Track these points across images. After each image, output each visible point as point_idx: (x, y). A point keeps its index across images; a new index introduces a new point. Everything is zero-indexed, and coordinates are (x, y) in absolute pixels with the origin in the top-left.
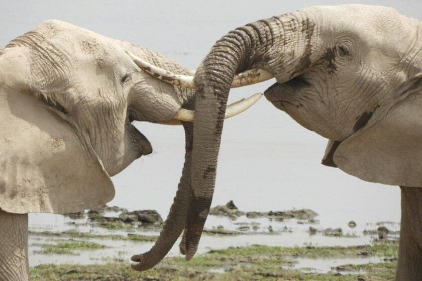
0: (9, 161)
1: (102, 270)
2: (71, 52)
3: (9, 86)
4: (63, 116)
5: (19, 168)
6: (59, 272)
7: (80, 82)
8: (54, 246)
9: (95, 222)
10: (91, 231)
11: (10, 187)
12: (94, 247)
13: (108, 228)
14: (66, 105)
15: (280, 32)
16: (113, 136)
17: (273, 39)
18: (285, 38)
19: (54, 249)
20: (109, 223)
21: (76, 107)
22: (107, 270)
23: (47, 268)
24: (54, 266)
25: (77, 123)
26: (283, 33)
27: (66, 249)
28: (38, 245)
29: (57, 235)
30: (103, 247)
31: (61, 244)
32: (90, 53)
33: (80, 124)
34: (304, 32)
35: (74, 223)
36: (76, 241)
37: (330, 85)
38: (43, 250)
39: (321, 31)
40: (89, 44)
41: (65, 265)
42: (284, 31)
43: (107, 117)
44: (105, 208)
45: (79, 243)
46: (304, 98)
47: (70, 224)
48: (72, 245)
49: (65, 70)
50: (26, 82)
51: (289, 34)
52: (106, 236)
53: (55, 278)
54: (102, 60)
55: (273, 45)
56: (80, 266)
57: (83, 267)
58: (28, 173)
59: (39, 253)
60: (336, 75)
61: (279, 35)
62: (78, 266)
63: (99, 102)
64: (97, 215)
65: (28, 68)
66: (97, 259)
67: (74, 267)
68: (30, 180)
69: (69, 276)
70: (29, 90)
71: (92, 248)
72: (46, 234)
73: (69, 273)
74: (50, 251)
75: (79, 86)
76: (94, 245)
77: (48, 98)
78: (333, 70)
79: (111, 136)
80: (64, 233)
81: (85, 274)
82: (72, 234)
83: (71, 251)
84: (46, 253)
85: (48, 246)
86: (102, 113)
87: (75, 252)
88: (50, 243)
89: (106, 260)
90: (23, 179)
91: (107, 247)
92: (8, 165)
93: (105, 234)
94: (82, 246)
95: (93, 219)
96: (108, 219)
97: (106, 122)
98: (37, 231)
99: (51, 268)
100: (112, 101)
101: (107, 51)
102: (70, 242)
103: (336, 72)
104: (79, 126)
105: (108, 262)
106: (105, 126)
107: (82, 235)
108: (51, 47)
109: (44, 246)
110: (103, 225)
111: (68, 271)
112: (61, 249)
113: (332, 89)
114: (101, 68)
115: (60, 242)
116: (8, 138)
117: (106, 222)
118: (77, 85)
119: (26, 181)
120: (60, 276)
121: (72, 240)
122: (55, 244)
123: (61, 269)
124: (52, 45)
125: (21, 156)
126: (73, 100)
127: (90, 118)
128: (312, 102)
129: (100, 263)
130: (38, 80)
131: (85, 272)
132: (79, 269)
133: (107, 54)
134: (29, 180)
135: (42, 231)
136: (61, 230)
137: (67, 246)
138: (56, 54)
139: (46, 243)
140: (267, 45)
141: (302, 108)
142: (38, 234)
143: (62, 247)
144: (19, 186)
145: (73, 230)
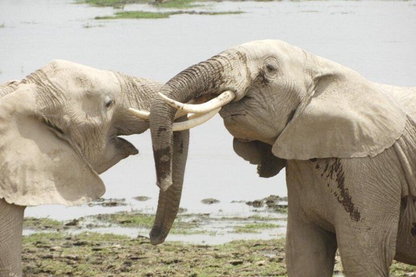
0: (20, 168)
1: (278, 243)
2: (64, 87)
3: (19, 113)
4: (60, 135)
5: (28, 173)
6: (248, 246)
7: (72, 110)
8: (243, 227)
9: (272, 209)
10: (269, 216)
11: (21, 187)
12: (272, 226)
13: (281, 212)
14: (61, 127)
15: (226, 62)
16: (98, 146)
17: (223, 67)
18: (231, 66)
19: (243, 229)
20: (282, 209)
21: (69, 128)
22: (281, 243)
23: (239, 243)
24: (243, 241)
25: (71, 140)
26: (228, 62)
27: (252, 229)
28: (231, 227)
29: (245, 219)
30: (278, 226)
31: (248, 225)
32: (81, 86)
33: (72, 140)
34: (241, 59)
35: (256, 211)
36: (258, 223)
37: (266, 95)
38: (235, 230)
39: (251, 57)
40: (81, 80)
41: (252, 240)
42: (229, 61)
43: (93, 134)
44: (279, 199)
45: (261, 225)
46: (248, 108)
47: (253, 211)
48: (256, 226)
49: (60, 101)
50: (32, 110)
51: (232, 62)
52: (280, 219)
53: (245, 250)
54: (89, 92)
55: (223, 71)
56: (262, 241)
57: (264, 241)
58: (35, 177)
59: (233, 232)
60: (269, 86)
61: (226, 64)
62: (260, 240)
63: (86, 123)
64: (273, 204)
65: (34, 99)
66: (274, 235)
67: (258, 241)
68: (38, 182)
69: (255, 248)
70: (35, 115)
71: (270, 227)
72: (236, 219)
73: (254, 246)
74: (240, 231)
75: (71, 113)
76: (271, 225)
77: (49, 121)
78: (267, 83)
79: (97, 147)
80: (249, 217)
81: (266, 246)
82: (256, 218)
83: (255, 230)
84: (237, 232)
85: (238, 227)
86: (89, 132)
87: (259, 230)
88: (239, 225)
89: (280, 235)
90: (32, 181)
91: (281, 226)
92: (19, 172)
93: (279, 218)
94: (263, 226)
95: (270, 207)
96: (281, 206)
97: (93, 137)
98: (230, 217)
99: (242, 243)
100: (97, 122)
101: (93, 85)
102: (254, 224)
103: (269, 84)
104: (72, 141)
105: (281, 237)
106: (92, 140)
107: (263, 219)
108: (50, 84)
109: (235, 227)
110: (277, 211)
111: (254, 244)
112: (248, 229)
113: (268, 97)
114: (89, 98)
115: (247, 224)
116: (19, 152)
117: (279, 209)
118: (70, 112)
119: (34, 183)
120: (249, 248)
121: (255, 222)
122: (244, 225)
123: (249, 243)
124: (51, 83)
125: (29, 164)
126: (66, 123)
127: (80, 136)
128: (255, 109)
129: (276, 238)
130: (42, 108)
131: (266, 245)
132: (261, 243)
133: (93, 87)
134: (36, 182)
135: (233, 217)
136: (247, 216)
137: (252, 227)
138: (53, 89)
139: (236, 225)
140: (219, 72)
141: (248, 115)
142: (231, 219)
143: (249, 228)
144: (29, 187)
145: (256, 215)
